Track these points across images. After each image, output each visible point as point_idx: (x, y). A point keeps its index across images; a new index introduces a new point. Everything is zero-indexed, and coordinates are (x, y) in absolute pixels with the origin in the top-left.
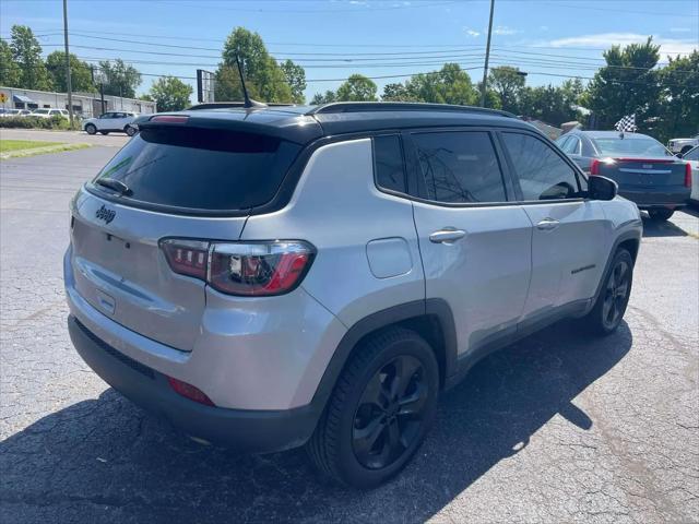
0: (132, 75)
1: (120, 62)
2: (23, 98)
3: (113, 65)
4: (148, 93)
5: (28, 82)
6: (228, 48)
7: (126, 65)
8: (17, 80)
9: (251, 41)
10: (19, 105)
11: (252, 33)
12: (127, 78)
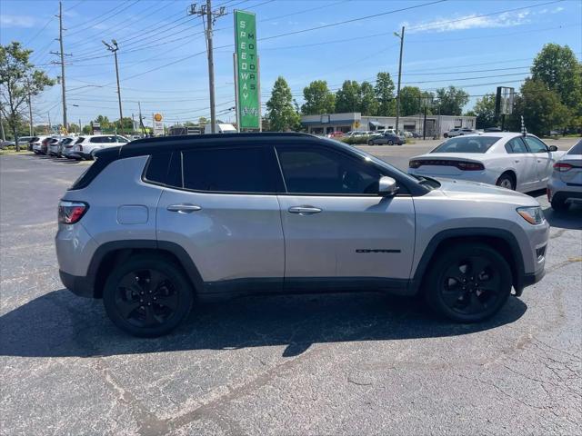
0: (462, 97)
1: (452, 88)
2: (375, 123)
3: (447, 91)
4: (472, 110)
5: (383, 112)
6: (537, 63)
7: (457, 89)
8: (376, 111)
9: (560, 54)
10: (372, 128)
11: (562, 46)
12: (457, 100)
